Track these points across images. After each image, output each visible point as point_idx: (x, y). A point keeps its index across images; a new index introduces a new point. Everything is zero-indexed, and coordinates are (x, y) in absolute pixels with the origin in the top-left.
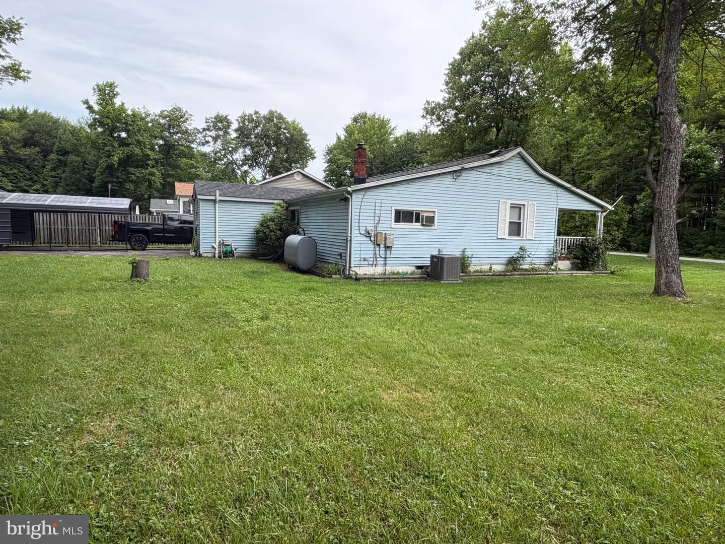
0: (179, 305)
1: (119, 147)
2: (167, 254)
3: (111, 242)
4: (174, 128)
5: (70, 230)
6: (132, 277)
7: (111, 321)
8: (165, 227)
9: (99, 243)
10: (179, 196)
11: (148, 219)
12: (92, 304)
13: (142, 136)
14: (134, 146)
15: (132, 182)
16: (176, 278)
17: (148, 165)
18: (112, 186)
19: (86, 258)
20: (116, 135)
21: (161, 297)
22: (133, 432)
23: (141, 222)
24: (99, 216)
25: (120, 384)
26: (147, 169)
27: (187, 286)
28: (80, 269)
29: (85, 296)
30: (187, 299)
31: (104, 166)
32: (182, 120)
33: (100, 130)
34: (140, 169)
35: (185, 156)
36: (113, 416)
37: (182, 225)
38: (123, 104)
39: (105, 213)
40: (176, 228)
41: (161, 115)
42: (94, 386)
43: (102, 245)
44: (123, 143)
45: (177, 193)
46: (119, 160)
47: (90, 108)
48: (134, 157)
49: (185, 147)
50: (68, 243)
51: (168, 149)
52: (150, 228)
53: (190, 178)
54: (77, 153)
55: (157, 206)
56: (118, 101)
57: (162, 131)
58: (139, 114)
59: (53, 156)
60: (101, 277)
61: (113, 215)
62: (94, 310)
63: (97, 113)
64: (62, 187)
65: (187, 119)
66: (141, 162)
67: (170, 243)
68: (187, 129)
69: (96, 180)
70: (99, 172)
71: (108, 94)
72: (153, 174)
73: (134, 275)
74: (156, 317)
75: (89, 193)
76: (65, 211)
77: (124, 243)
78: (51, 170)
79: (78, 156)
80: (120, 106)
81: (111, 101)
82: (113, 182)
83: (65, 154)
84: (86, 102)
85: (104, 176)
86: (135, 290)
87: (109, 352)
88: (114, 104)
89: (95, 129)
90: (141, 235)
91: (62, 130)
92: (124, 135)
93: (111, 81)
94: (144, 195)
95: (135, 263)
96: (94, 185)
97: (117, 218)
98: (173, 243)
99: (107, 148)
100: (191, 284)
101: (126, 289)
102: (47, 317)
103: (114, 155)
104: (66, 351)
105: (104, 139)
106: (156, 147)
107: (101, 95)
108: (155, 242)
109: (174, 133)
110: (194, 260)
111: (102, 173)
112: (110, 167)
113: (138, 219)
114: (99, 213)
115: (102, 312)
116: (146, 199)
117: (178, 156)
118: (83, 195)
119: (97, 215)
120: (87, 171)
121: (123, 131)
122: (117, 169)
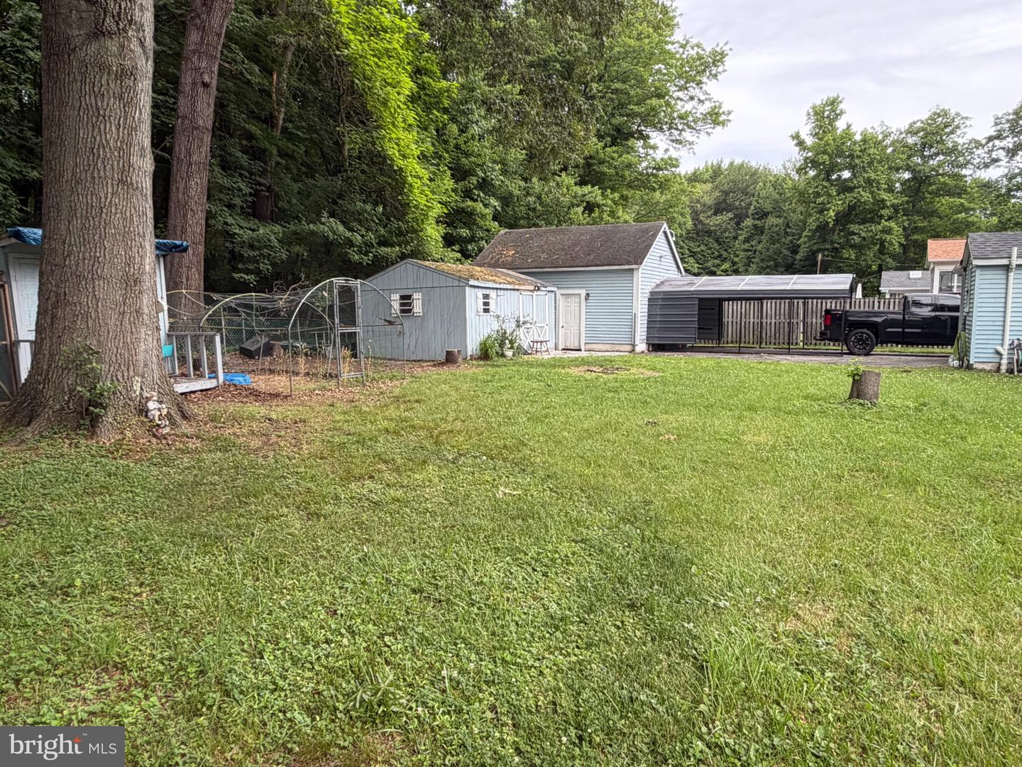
0: (930, 451)
1: (838, 195)
2: (907, 362)
3: (819, 342)
4: (931, 147)
5: (764, 324)
6: (851, 397)
7: (820, 461)
8: (906, 316)
9: (801, 344)
10: (934, 263)
11: (876, 305)
12: (795, 433)
13: (875, 171)
14: (860, 190)
15: (853, 246)
16: (924, 404)
17: (881, 217)
18: (824, 256)
19: (784, 365)
20: (834, 177)
21: (898, 433)
22: (859, 637)
23: (867, 309)
24: (804, 303)
25: (836, 559)
26: (879, 224)
27: (944, 419)
28: (776, 379)
29: (784, 420)
30: (944, 441)
31: (814, 227)
32: (947, 130)
33: (812, 173)
34: (867, 225)
35: (950, 193)
36: (828, 603)
37: (937, 313)
38: (849, 127)
39: (812, 298)
40: (925, 319)
41: (911, 131)
42: (800, 552)
43: (805, 347)
44: (845, 187)
45: (931, 257)
46: (836, 215)
47: (801, 144)
48: (859, 206)
49: (949, 176)
50: (761, 343)
51: (919, 185)
52: (879, 320)
53: (958, 230)
54: (778, 213)
55: (892, 282)
56: (841, 125)
57: (909, 157)
58: (873, 137)
59: (748, 222)
60: (805, 394)
61: (824, 301)
62: (797, 441)
63: (809, 150)
64: (757, 263)
65: (958, 127)
66: (870, 213)
67: (912, 344)
68: (956, 145)
69: (801, 250)
70: (806, 236)
71: (828, 117)
72: (888, 231)
73: (855, 394)
74: (892, 465)
75: (790, 269)
76: (758, 298)
77: (837, 344)
78: (744, 241)
79: (779, 217)
80: (843, 130)
81: (832, 126)
82: (825, 250)
83: (762, 216)
84: (796, 137)
85: (813, 242)
86: (855, 418)
87: (819, 507)
88: (835, 129)
89: (806, 173)
90: (865, 330)
91: (761, 184)
92: (846, 174)
93: (833, 95)
94: (870, 267)
95: (858, 375)
96: (798, 257)
97: (830, 305)
98: (917, 345)
99: (820, 200)
100: (953, 416)
101: (842, 415)
102: (739, 443)
103: (830, 208)
104: (762, 494)
105: (817, 187)
106: (897, 185)
107: (817, 120)
108: (887, 343)
109: (931, 157)
110: (957, 375)
111: (810, 238)
112: (823, 228)
113: (862, 306)
114: (805, 298)
115: (807, 447)
116: (874, 272)
117: (937, 194)
118: (782, 273)
119: (801, 301)
120: (790, 238)
121: (846, 168)
122: (833, 230)
